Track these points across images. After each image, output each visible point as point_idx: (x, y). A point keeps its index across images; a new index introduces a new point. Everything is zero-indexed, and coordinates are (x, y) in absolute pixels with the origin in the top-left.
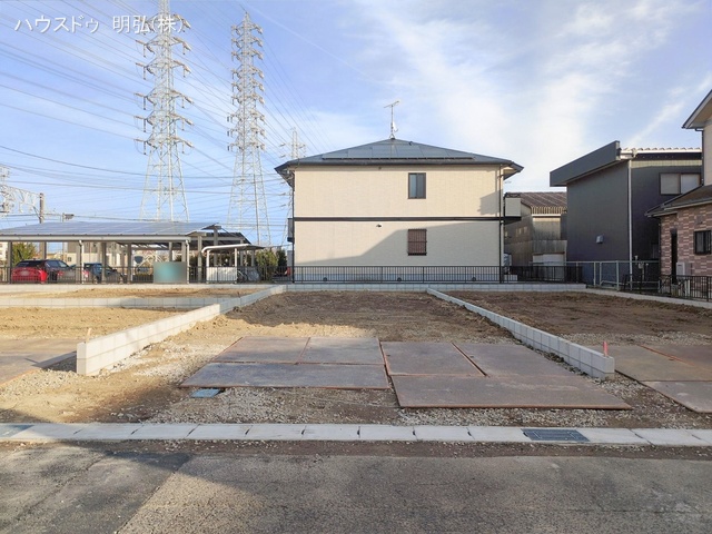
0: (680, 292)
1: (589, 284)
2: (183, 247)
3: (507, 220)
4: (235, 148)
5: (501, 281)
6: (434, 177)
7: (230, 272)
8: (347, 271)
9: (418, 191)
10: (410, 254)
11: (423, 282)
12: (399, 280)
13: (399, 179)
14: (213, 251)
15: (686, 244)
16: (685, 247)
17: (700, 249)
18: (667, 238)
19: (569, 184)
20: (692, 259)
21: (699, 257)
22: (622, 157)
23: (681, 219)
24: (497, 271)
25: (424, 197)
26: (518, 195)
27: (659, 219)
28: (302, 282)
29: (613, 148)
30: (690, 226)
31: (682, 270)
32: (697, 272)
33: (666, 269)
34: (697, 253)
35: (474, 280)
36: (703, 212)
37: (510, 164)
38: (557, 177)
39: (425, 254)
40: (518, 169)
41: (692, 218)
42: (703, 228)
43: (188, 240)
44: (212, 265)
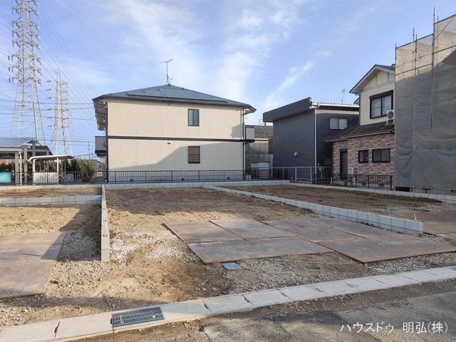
0: (349, 184)
1: (292, 180)
2: (16, 157)
3: (247, 141)
4: (16, 81)
5: (244, 179)
6: (204, 113)
7: (53, 176)
8: (148, 174)
9: (195, 121)
10: (189, 163)
11: (199, 180)
12: (183, 180)
13: (182, 112)
14: (38, 160)
15: (352, 157)
16: (353, 159)
17: (361, 160)
18: (337, 154)
19: (274, 122)
20: (357, 165)
21: (361, 165)
22: (313, 107)
23: (350, 143)
24: (241, 173)
25: (198, 125)
26: (253, 127)
27: (332, 144)
28: (115, 182)
29: (307, 102)
30: (356, 147)
31: (351, 171)
32: (360, 172)
33: (336, 170)
34: (359, 162)
35: (228, 178)
36: (364, 140)
37: (249, 107)
38: (267, 116)
39: (199, 163)
40: (253, 110)
41: (357, 143)
42: (363, 149)
43: (20, 151)
44: (38, 170)
